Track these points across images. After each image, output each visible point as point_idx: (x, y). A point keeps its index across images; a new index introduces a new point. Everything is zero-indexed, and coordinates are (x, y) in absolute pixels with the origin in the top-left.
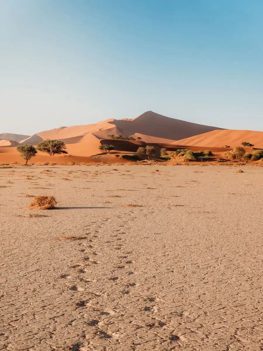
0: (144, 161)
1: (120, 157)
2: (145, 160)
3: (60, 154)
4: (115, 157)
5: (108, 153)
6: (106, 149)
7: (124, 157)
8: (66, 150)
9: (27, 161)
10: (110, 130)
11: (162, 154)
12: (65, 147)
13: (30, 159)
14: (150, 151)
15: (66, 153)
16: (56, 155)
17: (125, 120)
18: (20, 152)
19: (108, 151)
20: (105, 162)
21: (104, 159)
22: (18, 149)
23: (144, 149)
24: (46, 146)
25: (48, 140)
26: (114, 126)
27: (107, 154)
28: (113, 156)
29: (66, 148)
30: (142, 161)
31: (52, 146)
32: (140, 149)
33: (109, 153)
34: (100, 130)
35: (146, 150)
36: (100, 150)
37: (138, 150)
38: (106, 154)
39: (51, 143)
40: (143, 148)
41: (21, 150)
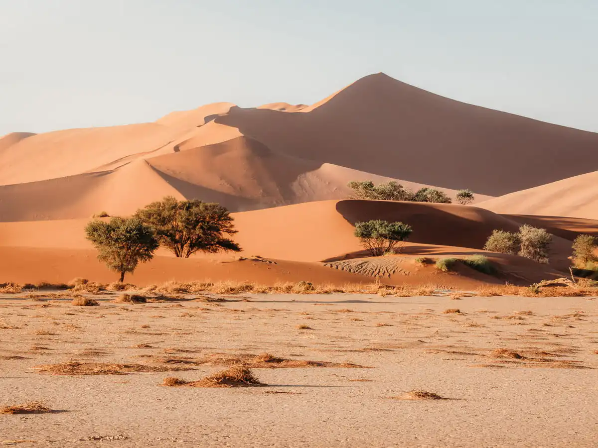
0: (556, 281)
1: (438, 265)
2: (560, 281)
3: (215, 251)
4: (420, 264)
5: (388, 250)
6: (381, 235)
7: (453, 267)
8: (235, 239)
9: (123, 275)
10: (217, 149)
11: (580, 256)
12: (232, 226)
13: (135, 271)
14: (533, 245)
15: (234, 247)
16: (199, 255)
17: (276, 109)
18: (101, 243)
19: (387, 244)
20: (389, 282)
21: (381, 274)
22: (91, 234)
23: (509, 239)
24: (164, 221)
25: (168, 200)
26: (233, 133)
27: (387, 255)
28: (413, 261)
29: (236, 232)
30: (550, 282)
31: (187, 222)
32: (498, 239)
33: (392, 251)
34: (177, 149)
35: (518, 241)
36: (358, 239)
37: (490, 243)
38: (379, 253)
39: (183, 212)
40: (507, 234)
41: (103, 237)
